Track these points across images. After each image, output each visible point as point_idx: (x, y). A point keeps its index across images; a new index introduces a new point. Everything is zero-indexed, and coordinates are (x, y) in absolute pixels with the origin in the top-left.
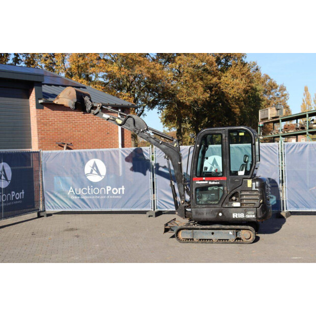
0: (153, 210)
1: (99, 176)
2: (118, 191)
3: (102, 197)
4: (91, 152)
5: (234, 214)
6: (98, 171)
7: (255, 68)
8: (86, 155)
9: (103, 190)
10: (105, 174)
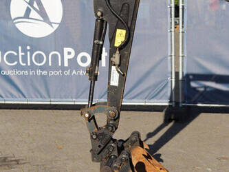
3: (53, 73)
6: (43, 13)
9: (55, 57)
10: (59, 21)
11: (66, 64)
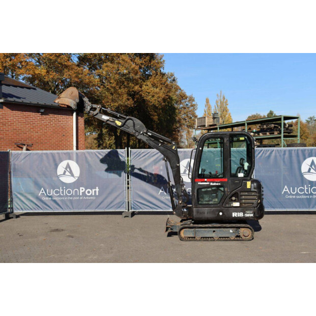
0: (127, 211)
1: (72, 177)
2: (92, 192)
3: (75, 198)
4: (65, 154)
5: (233, 214)
6: (71, 172)
7: (172, 78)
8: (59, 156)
9: (76, 191)
10: (78, 176)
11: (81, 194)
